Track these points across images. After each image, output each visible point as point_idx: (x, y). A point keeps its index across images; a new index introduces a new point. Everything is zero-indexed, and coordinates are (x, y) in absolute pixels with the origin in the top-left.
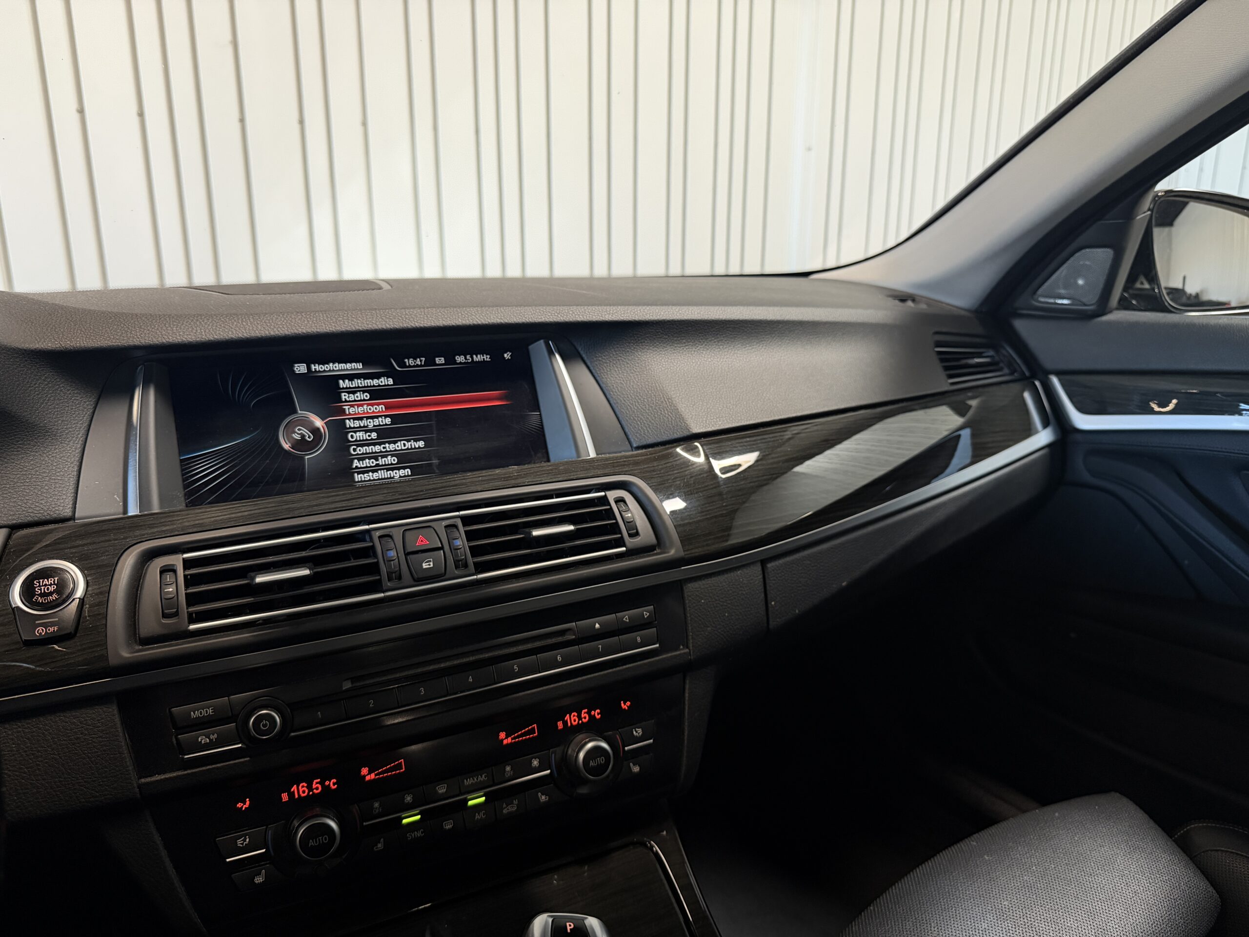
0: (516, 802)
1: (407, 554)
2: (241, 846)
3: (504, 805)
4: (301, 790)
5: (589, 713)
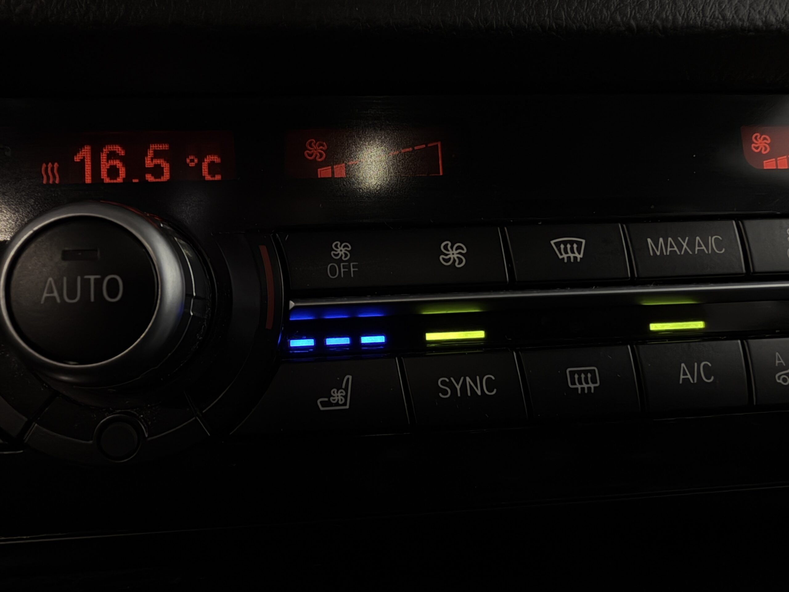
4: (105, 166)
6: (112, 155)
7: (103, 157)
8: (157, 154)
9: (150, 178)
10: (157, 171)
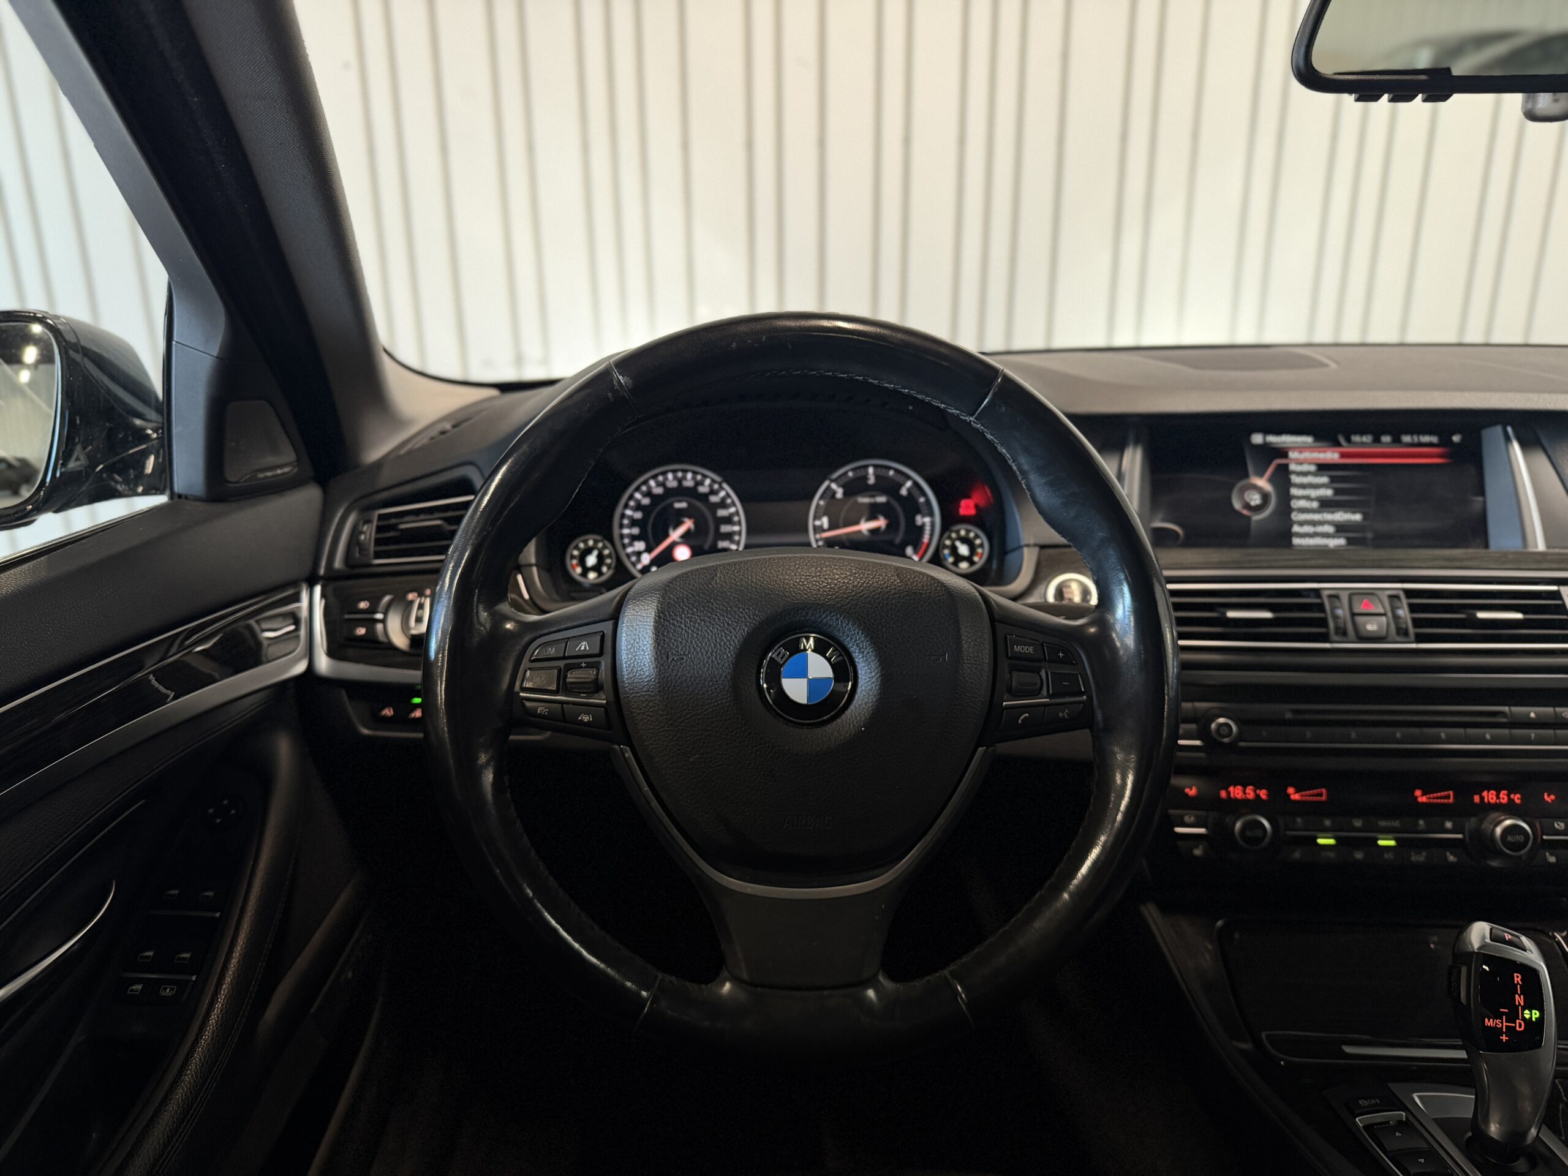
0: (1424, 854)
1: (1353, 615)
2: (1187, 821)
3: (1413, 854)
5: (1508, 796)
6: (1239, 790)
7: (1236, 789)
8: (1250, 790)
9: (1248, 796)
10: (1250, 794)
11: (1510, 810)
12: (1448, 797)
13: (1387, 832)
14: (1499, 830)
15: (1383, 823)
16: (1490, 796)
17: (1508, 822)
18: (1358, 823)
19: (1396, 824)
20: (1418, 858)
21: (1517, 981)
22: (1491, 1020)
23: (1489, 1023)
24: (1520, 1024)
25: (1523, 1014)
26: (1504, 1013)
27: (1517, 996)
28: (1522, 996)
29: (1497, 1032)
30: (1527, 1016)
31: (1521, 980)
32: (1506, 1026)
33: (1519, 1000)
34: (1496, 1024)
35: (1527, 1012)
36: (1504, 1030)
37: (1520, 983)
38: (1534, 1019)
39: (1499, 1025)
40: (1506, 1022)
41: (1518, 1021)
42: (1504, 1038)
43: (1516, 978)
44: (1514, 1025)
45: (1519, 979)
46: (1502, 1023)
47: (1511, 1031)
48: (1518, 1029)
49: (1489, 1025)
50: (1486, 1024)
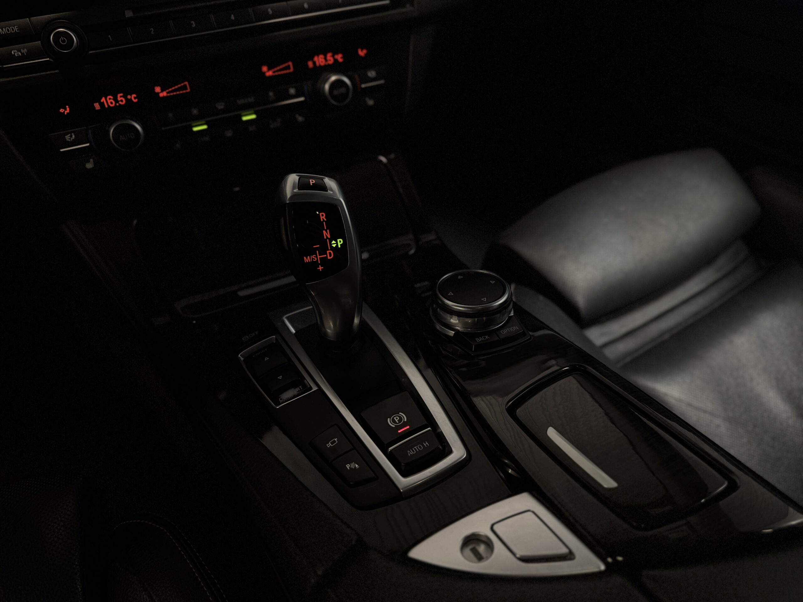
0: (279, 120)
2: (69, 140)
3: (271, 122)
4: (109, 101)
5: (333, 56)
6: (110, 99)
7: (108, 99)
8: (121, 97)
9: (120, 103)
10: (122, 101)
11: (335, 68)
12: (288, 68)
13: (247, 108)
14: (327, 87)
15: (241, 102)
16: (320, 60)
17: (333, 78)
18: (220, 106)
19: (251, 100)
20: (275, 125)
21: (323, 219)
22: (308, 257)
23: (307, 260)
24: (330, 253)
25: (331, 244)
26: (317, 249)
27: (324, 232)
28: (328, 231)
29: (315, 264)
30: (334, 245)
31: (325, 217)
32: (320, 258)
33: (326, 234)
34: (313, 259)
35: (334, 242)
36: (319, 262)
37: (325, 220)
38: (339, 246)
39: (315, 259)
40: (319, 255)
41: (328, 252)
42: (320, 268)
43: (321, 217)
44: (326, 256)
45: (324, 217)
46: (317, 257)
47: (324, 260)
48: (329, 258)
49: (307, 261)
50: (305, 262)
